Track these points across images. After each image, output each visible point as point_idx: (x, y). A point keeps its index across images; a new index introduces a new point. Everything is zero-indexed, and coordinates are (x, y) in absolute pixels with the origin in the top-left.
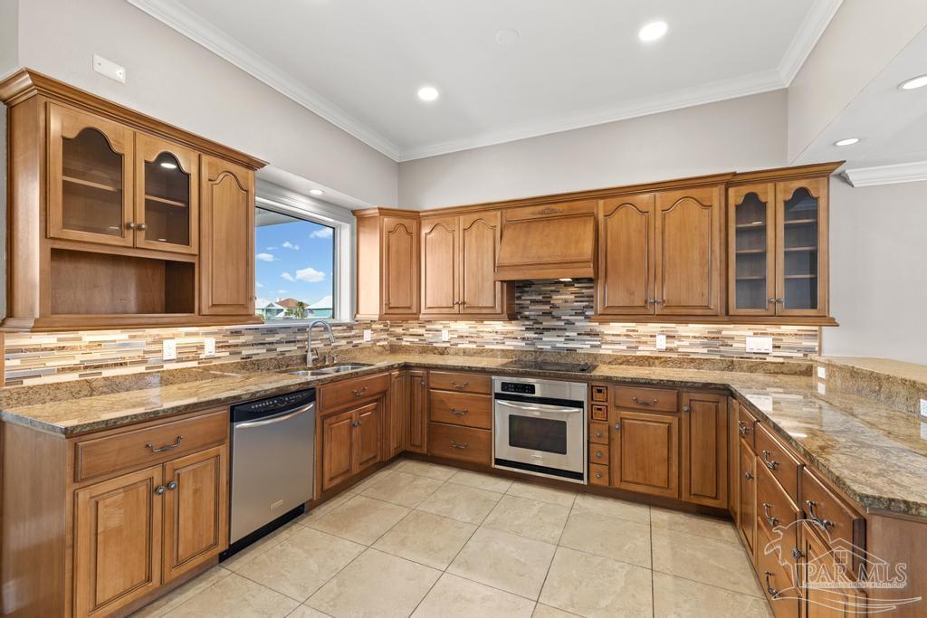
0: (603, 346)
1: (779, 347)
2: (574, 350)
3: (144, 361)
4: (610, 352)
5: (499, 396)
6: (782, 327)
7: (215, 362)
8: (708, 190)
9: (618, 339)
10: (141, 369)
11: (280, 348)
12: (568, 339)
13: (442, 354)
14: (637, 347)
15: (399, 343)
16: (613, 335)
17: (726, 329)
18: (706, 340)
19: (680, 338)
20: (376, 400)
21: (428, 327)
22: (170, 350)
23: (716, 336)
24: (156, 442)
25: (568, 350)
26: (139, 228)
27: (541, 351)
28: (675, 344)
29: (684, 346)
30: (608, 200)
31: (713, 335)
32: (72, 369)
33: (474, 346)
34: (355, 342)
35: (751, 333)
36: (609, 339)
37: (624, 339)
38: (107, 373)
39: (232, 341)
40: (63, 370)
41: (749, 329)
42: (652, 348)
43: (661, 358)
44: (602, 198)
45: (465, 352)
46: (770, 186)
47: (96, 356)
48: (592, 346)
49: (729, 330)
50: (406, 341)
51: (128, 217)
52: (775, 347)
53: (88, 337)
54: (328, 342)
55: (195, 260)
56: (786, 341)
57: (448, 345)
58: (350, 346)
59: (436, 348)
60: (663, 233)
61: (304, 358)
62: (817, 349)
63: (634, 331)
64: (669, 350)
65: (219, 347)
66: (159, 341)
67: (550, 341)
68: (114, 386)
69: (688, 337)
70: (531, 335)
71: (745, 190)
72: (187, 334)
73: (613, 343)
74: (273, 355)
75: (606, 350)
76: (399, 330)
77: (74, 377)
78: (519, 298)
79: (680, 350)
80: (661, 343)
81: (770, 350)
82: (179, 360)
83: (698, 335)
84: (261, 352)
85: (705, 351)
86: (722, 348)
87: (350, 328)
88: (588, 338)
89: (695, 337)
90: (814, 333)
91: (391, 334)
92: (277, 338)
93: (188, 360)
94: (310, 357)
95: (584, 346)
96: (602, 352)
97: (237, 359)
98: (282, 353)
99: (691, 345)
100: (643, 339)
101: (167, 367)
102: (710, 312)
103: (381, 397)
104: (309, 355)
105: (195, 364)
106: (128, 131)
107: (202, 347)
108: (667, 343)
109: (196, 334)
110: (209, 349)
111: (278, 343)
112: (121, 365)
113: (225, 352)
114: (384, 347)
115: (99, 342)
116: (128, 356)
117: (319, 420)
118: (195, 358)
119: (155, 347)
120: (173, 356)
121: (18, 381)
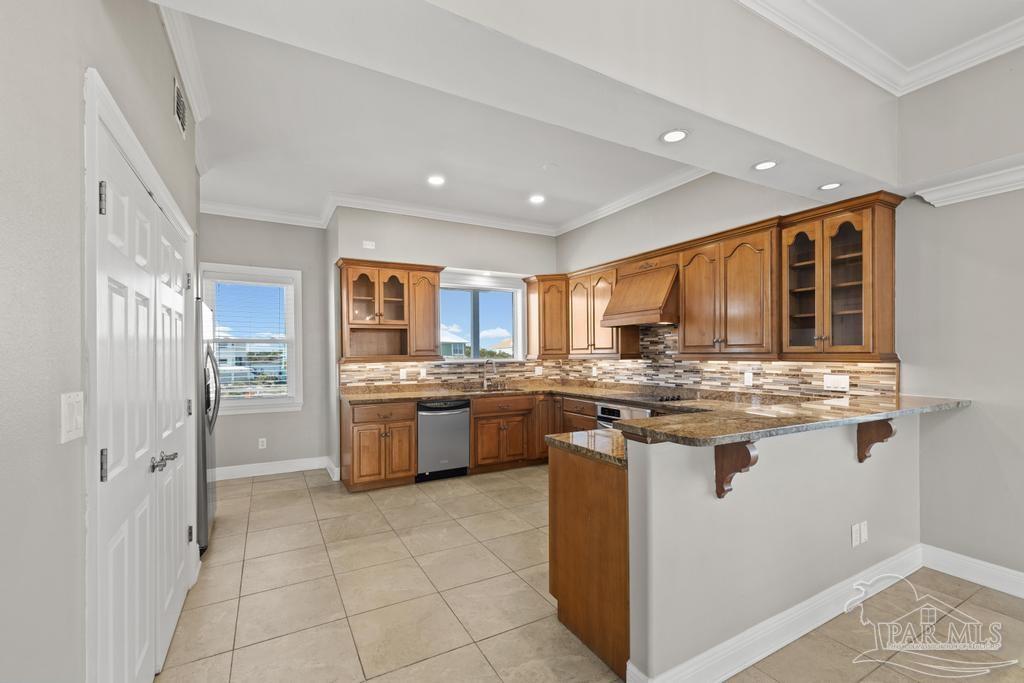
0: (703, 383)
1: (856, 385)
2: (681, 385)
3: (391, 379)
4: (708, 388)
5: (600, 418)
6: (859, 364)
7: (427, 382)
8: (760, 234)
9: (715, 375)
10: (390, 383)
11: (466, 377)
12: (678, 376)
13: (592, 387)
14: (729, 384)
15: (567, 377)
16: (711, 372)
17: (806, 367)
18: (787, 378)
19: (765, 375)
20: (523, 415)
21: (585, 365)
22: (403, 374)
23: (797, 373)
24: (382, 414)
25: (677, 385)
26: (381, 315)
27: (657, 386)
28: (761, 381)
29: (768, 383)
30: (686, 252)
31: (794, 373)
32: (364, 381)
33: (613, 381)
34: (527, 375)
35: (829, 371)
36: (707, 375)
37: (719, 375)
38: (377, 384)
39: (436, 371)
40: (360, 381)
41: (828, 367)
42: (742, 385)
43: (747, 394)
44: (683, 250)
45: (606, 386)
46: (817, 223)
47: (372, 375)
48: (695, 382)
49: (808, 368)
50: (572, 376)
51: (377, 311)
52: (852, 385)
55: (407, 327)
56: (864, 379)
57: (596, 380)
58: (522, 378)
59: (588, 382)
60: (726, 278)
61: (482, 384)
62: (895, 388)
63: (726, 368)
64: (756, 387)
65: (429, 374)
66: (398, 369)
67: (665, 379)
68: (378, 389)
69: (772, 374)
70: (650, 372)
71: (795, 230)
72: (412, 366)
73: (711, 379)
74: (461, 380)
75: (705, 386)
76: (567, 367)
77: (363, 384)
78: (642, 340)
79: (765, 387)
80: (749, 379)
81: (847, 389)
82: (408, 380)
83: (779, 372)
84: (454, 378)
85: (787, 388)
86: (802, 386)
87: (522, 364)
88: (692, 374)
89: (777, 375)
90: (891, 371)
91: (563, 371)
92: (464, 370)
93: (412, 380)
94: (486, 384)
95: (689, 381)
96: (702, 387)
97: (439, 381)
98: (468, 380)
99: (775, 382)
100: (734, 376)
101: (402, 383)
102: (763, 350)
103: (527, 413)
104: (485, 382)
105: (416, 382)
106: (375, 270)
107: (419, 374)
108: (753, 380)
109: (416, 366)
110: (423, 375)
111: (465, 373)
112: (382, 380)
113: (432, 377)
114: (555, 380)
115: (373, 369)
116: (385, 376)
117: (472, 420)
118: (416, 380)
119: (396, 372)
120: (405, 378)
121: (345, 384)
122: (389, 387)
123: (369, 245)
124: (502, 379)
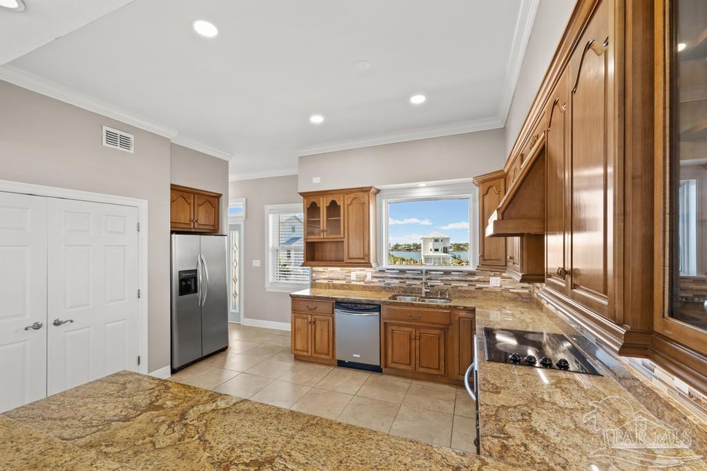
3: (344, 279)
7: (372, 283)
10: (344, 282)
11: (408, 282)
22: (353, 276)
24: (310, 307)
32: (326, 279)
34: (478, 285)
38: (335, 282)
39: (380, 275)
40: (324, 279)
47: (332, 275)
51: (322, 229)
53: (330, 269)
54: (447, 282)
55: (343, 240)
58: (473, 288)
65: (373, 277)
66: (350, 272)
68: (335, 287)
72: (361, 270)
74: (403, 285)
77: (326, 281)
82: (357, 281)
84: (396, 282)
87: (472, 273)
92: (406, 276)
93: (360, 281)
94: (424, 291)
97: (382, 284)
98: (410, 285)
101: (353, 283)
104: (423, 289)
105: (362, 283)
106: (321, 198)
107: (366, 276)
109: (364, 270)
110: (369, 278)
111: (407, 278)
112: (339, 279)
113: (376, 280)
114: (518, 294)
115: (332, 271)
116: (340, 277)
117: (382, 324)
118: (363, 281)
119: (349, 274)
120: (355, 279)
121: (315, 280)
122: (343, 285)
123: (316, 180)
124: (446, 287)
